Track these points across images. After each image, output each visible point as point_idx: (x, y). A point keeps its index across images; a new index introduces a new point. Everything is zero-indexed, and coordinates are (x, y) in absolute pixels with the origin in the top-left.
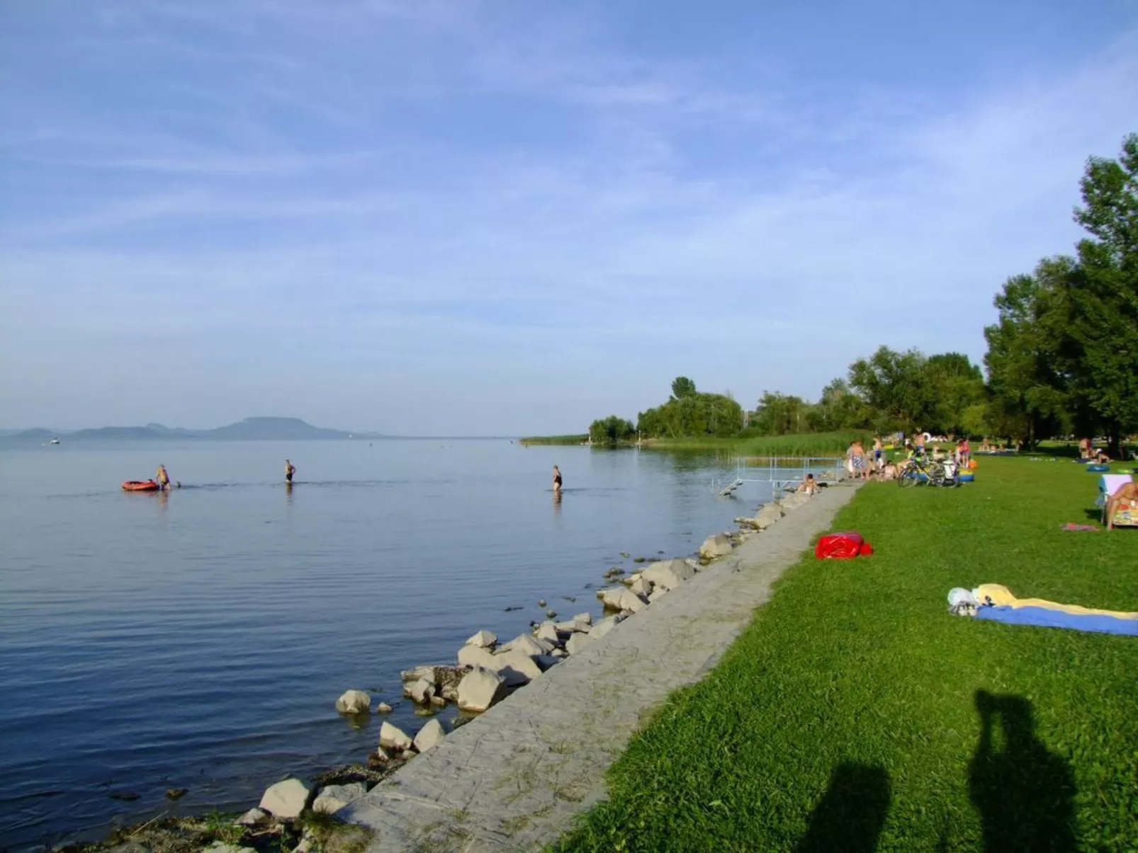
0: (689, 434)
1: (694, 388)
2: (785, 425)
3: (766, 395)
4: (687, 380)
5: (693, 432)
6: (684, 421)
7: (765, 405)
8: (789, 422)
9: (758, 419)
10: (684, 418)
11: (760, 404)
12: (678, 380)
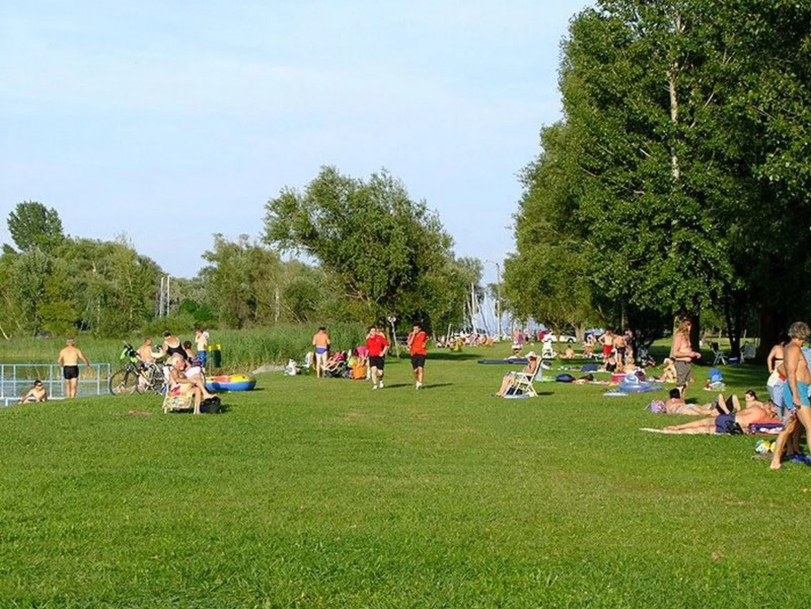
0: (37, 331)
1: (58, 230)
2: (245, 310)
3: (220, 244)
4: (44, 210)
5: (46, 327)
6: (27, 303)
7: (215, 265)
8: (252, 303)
9: (198, 296)
10: (27, 294)
11: (206, 264)
12: (22, 207)
